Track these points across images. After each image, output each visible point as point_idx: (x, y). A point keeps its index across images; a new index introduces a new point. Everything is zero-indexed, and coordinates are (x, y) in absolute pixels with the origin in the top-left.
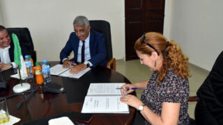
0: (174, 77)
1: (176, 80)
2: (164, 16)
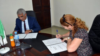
2: (50, 8)
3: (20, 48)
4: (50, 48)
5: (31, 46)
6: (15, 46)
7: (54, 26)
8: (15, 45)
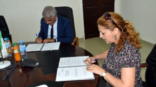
0: (129, 47)
1: (131, 50)
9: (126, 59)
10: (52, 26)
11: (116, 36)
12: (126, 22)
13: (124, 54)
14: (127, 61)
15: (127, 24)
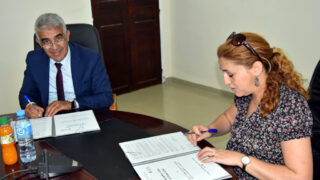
2: (158, 11)
3: (36, 172)
4: (147, 172)
5: (75, 164)
6: (18, 164)
7: (175, 81)
8: (19, 158)
9: (294, 122)
10: (59, 66)
11: (257, 79)
12: (274, 51)
13: (289, 112)
14: (297, 124)
15: (278, 54)
